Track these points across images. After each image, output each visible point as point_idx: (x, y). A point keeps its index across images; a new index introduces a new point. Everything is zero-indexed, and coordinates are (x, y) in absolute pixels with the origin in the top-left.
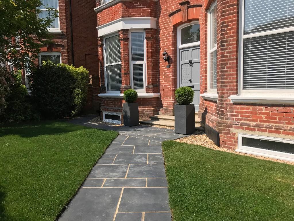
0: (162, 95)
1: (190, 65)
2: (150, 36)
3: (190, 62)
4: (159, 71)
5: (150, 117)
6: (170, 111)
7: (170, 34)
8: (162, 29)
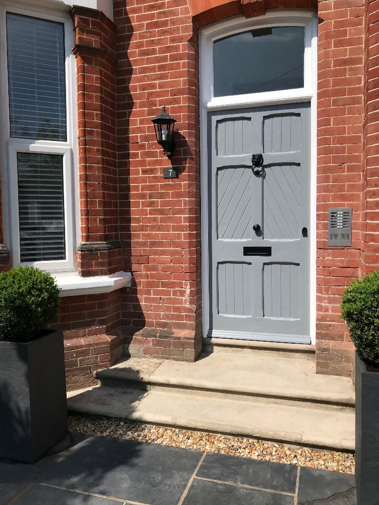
0: (142, 281)
1: (257, 174)
2: (94, 41)
3: (258, 160)
4: (128, 189)
5: (99, 376)
6: (181, 343)
7: (177, 48)
8: (141, 26)
